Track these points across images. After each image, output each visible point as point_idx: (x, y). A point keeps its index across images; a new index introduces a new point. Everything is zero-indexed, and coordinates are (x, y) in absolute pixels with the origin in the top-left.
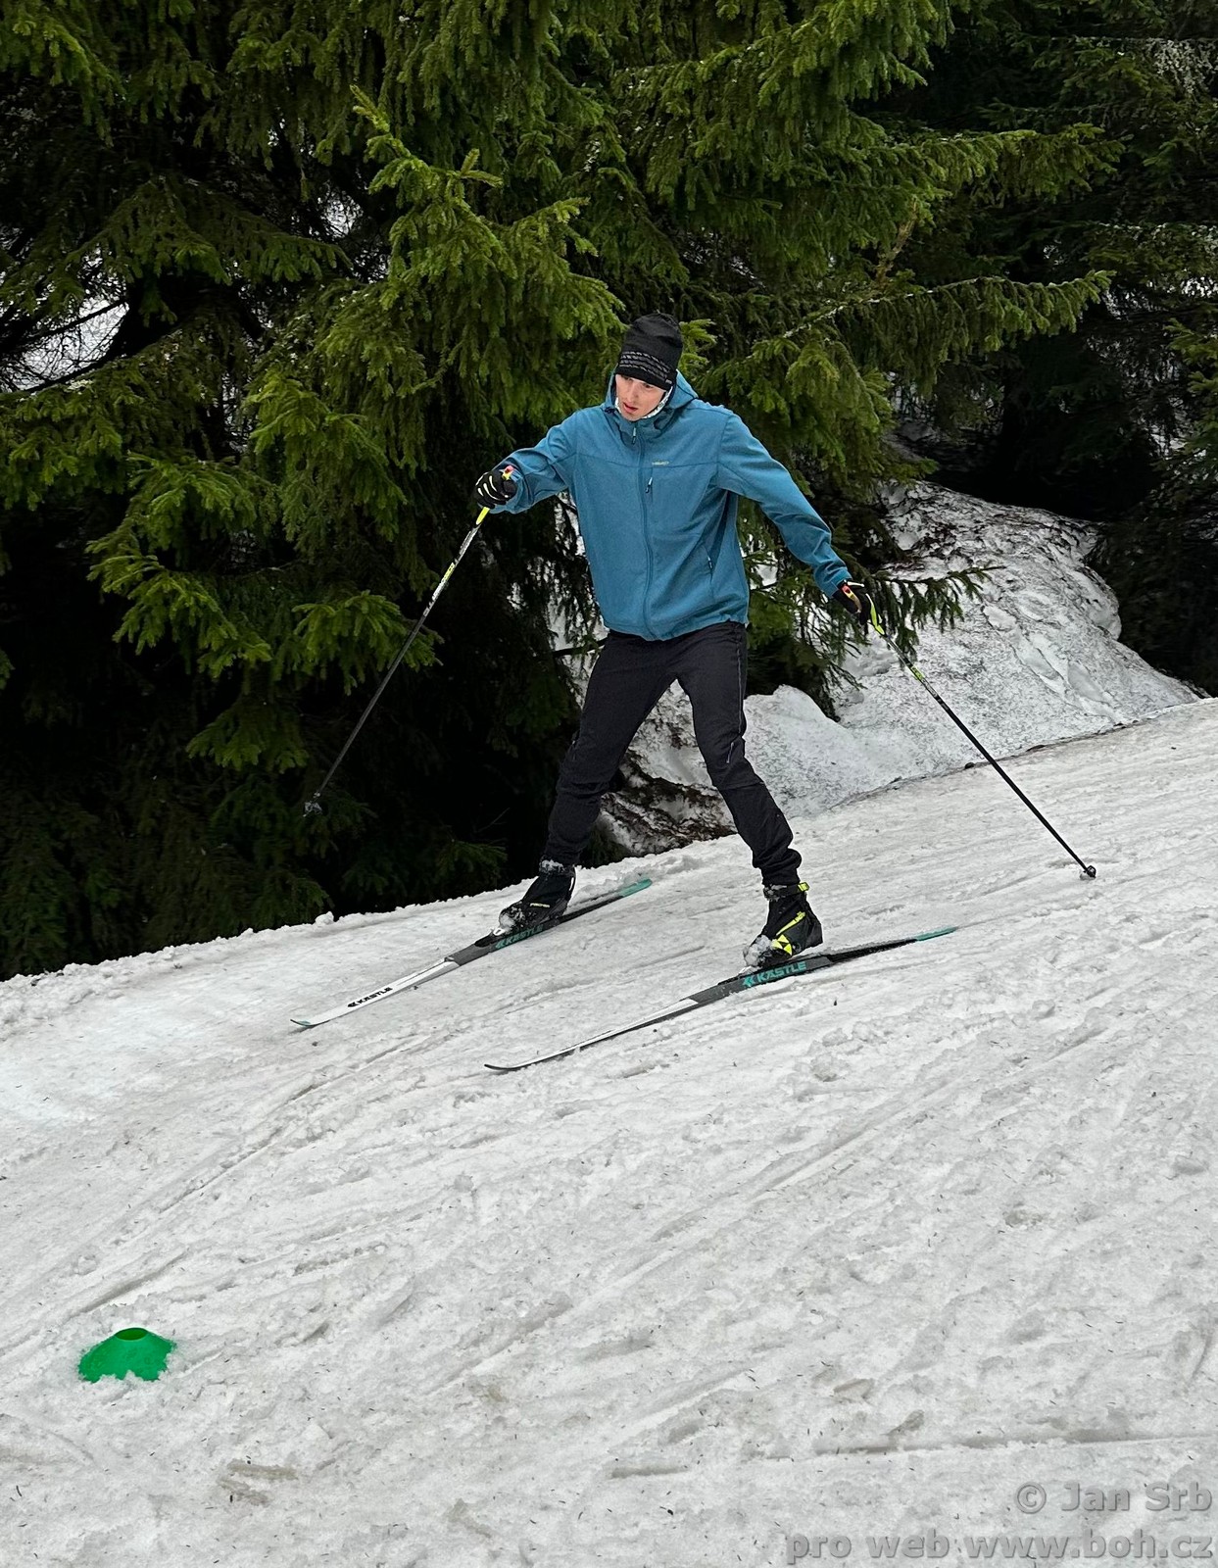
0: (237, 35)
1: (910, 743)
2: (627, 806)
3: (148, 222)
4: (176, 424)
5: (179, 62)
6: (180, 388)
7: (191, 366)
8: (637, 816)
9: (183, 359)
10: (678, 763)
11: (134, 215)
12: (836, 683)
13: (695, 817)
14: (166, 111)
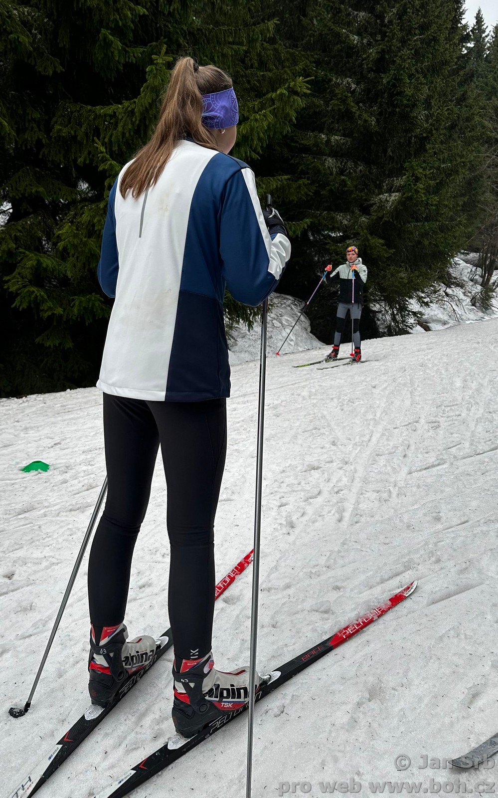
0: (54, 125)
3: (24, 181)
4: (31, 243)
5: (35, 132)
6: (33, 232)
7: (37, 226)
9: (34, 223)
11: (19, 178)
12: (230, 339)
14: (30, 146)
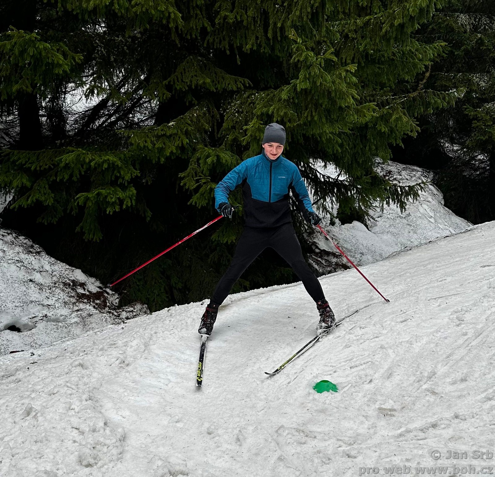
1: (393, 238)
3: (189, 71)
5: (199, 19)
7: (202, 118)
9: (200, 115)
10: (327, 245)
11: (184, 69)
12: (369, 220)
13: (335, 261)
14: (195, 35)
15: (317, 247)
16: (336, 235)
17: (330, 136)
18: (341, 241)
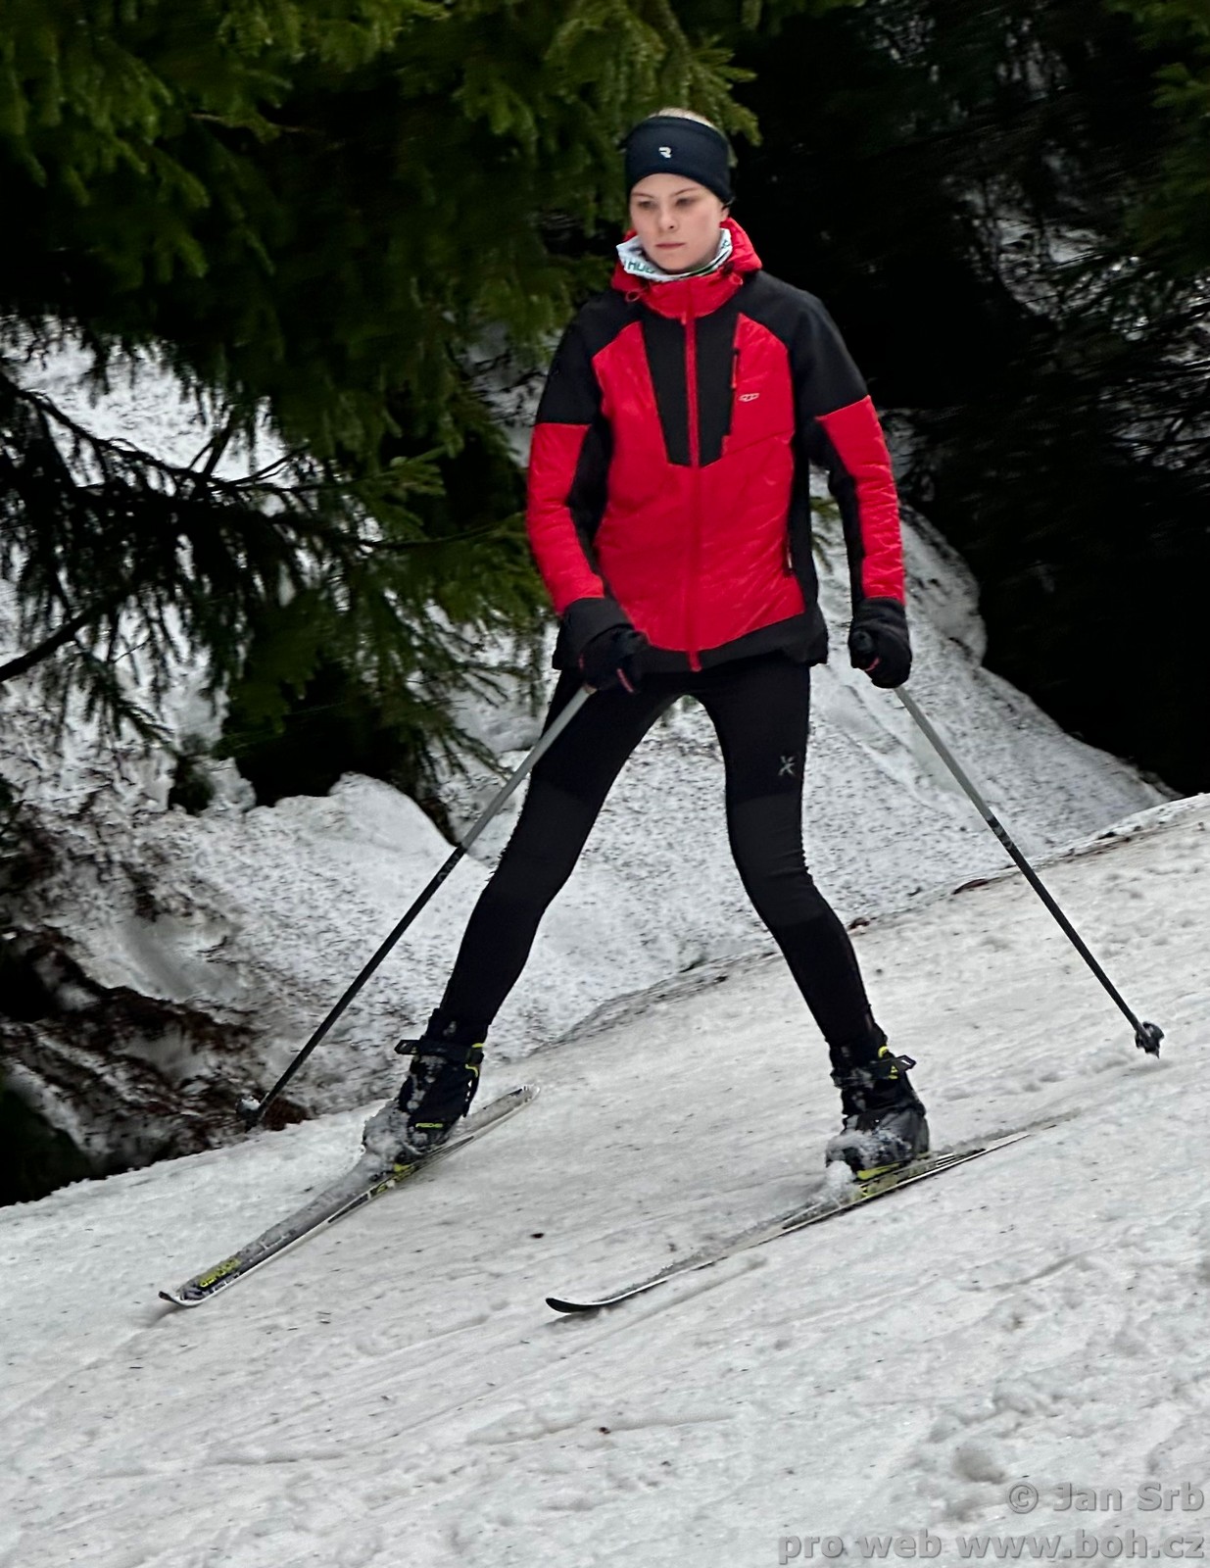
2: (65, 1051)
8: (89, 1073)
13: (206, 1072)
15: (74, 974)
16: (217, 878)
17: (121, 160)
18: (251, 924)
